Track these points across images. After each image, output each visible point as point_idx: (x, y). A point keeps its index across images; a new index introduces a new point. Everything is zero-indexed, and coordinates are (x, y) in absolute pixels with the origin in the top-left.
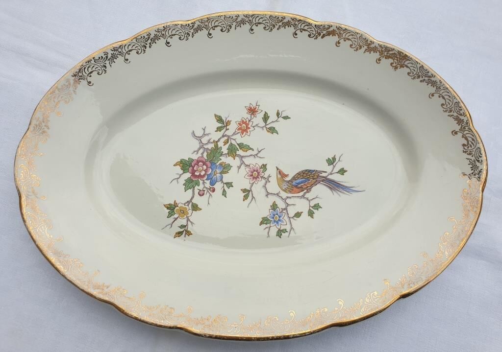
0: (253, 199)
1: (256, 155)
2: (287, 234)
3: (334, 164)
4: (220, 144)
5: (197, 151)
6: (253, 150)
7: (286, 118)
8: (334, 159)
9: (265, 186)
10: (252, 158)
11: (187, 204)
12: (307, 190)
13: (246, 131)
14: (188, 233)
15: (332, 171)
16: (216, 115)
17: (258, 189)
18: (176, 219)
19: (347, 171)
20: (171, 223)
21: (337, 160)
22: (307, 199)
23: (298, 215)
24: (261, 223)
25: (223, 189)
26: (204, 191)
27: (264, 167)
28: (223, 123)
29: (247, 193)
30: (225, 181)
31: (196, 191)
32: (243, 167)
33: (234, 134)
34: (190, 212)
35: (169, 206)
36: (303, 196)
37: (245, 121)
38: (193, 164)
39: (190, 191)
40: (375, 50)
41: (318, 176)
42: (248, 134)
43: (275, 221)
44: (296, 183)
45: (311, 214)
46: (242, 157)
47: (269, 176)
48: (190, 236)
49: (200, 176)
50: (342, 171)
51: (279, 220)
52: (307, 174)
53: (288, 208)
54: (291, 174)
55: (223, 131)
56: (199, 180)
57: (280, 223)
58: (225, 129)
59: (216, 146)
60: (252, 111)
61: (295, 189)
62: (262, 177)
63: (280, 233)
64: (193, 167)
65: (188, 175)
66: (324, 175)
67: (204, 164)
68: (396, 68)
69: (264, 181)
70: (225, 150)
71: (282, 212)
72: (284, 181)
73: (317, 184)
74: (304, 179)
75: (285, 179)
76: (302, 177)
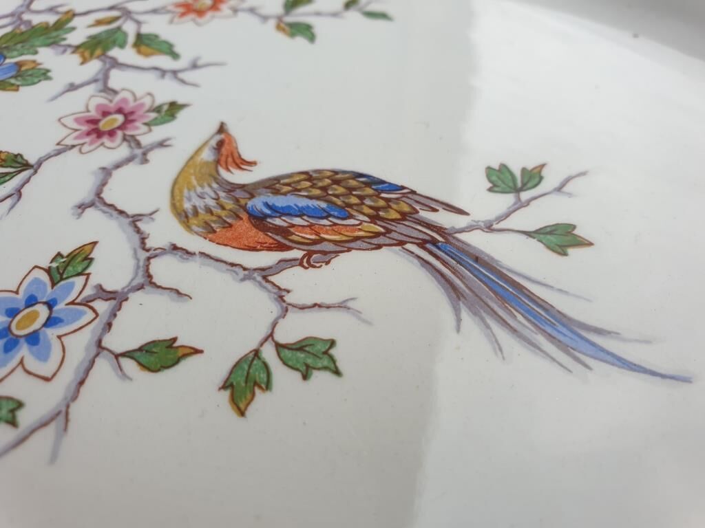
1: (176, 72)
3: (525, 196)
4: (81, 21)
6: (175, 56)
7: (377, 16)
8: (533, 177)
9: (106, 173)
10: (150, 75)
12: (309, 254)
13: (200, 12)
15: (501, 219)
17: (70, 171)
19: (589, 244)
21: (547, 185)
22: (280, 295)
23: (161, 355)
27: (174, 108)
29: (9, 170)
32: (90, 89)
33: (153, 12)
36: (265, 274)
41: (408, 216)
42: (201, 21)
44: (267, 205)
45: (245, 383)
46: (114, 65)
47: (162, 144)
50: (561, 238)
52: (350, 189)
53: (135, 297)
57: (24, 351)
59: (62, 23)
61: (244, 226)
62: (133, 141)
66: (443, 219)
71: (87, 303)
72: (216, 178)
73: (379, 247)
74: (323, 205)
75: (224, 173)
76: (317, 192)
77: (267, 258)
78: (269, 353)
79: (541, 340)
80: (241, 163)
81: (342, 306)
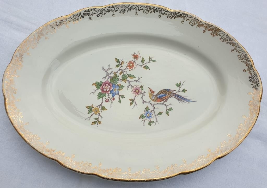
0: (136, 105)
1: (138, 80)
2: (154, 124)
3: (180, 87)
4: (118, 74)
5: (105, 78)
6: (136, 78)
7: (154, 61)
8: (180, 84)
9: (142, 98)
10: (135, 82)
11: (99, 107)
12: (165, 100)
13: (132, 67)
14: (100, 123)
15: (179, 90)
16: (115, 59)
17: (138, 99)
18: (92, 115)
19: (187, 90)
20: (90, 116)
21: (182, 84)
22: (165, 105)
23: (160, 114)
24: (140, 118)
25: (119, 99)
26: (109, 99)
27: (142, 87)
28: (119, 63)
29: (132, 101)
30: (120, 94)
31: (104, 100)
32: (130, 87)
33: (126, 69)
34: (100, 111)
35: (89, 107)
36: (163, 104)
37: (131, 62)
38: (102, 85)
39: (101, 99)
40: (202, 26)
41: (171, 93)
42: (133, 69)
43: (147, 117)
44: (159, 96)
45: (167, 113)
46: (129, 82)
47: (145, 92)
48: (100, 124)
49: (106, 91)
50: (184, 91)
51: (150, 116)
52: (165, 91)
53: (155, 110)
54: (157, 91)
55: (119, 67)
56: (106, 93)
57: (150, 118)
58: (120, 66)
59: (116, 75)
60: (136, 57)
61: (158, 99)
62: (141, 93)
63: (150, 123)
64: (103, 87)
65: (100, 91)
66: (174, 92)
67: (109, 84)
68: (213, 36)
69: (141, 95)
70: (120, 77)
71: (151, 112)
72: (153, 95)
73: (170, 97)
74: (164, 94)
75: (153, 94)
76: (162, 93)
77: (162, 102)
78: (167, 110)
79: (186, 102)
80: (154, 92)
81: (170, 104)
